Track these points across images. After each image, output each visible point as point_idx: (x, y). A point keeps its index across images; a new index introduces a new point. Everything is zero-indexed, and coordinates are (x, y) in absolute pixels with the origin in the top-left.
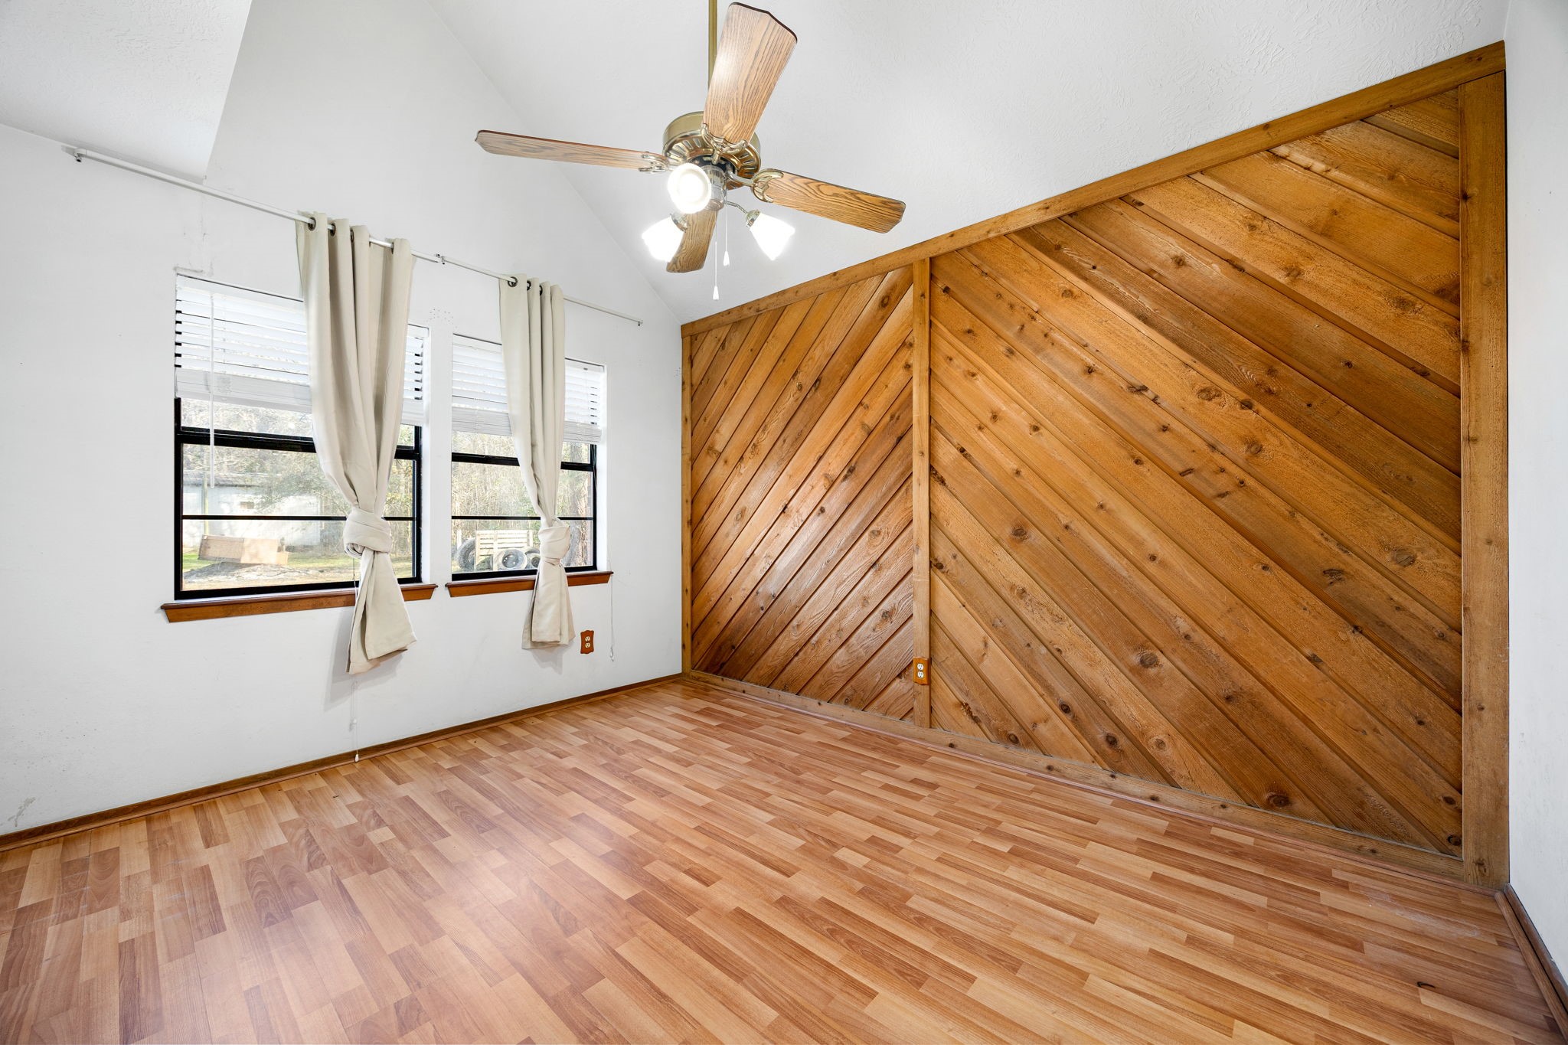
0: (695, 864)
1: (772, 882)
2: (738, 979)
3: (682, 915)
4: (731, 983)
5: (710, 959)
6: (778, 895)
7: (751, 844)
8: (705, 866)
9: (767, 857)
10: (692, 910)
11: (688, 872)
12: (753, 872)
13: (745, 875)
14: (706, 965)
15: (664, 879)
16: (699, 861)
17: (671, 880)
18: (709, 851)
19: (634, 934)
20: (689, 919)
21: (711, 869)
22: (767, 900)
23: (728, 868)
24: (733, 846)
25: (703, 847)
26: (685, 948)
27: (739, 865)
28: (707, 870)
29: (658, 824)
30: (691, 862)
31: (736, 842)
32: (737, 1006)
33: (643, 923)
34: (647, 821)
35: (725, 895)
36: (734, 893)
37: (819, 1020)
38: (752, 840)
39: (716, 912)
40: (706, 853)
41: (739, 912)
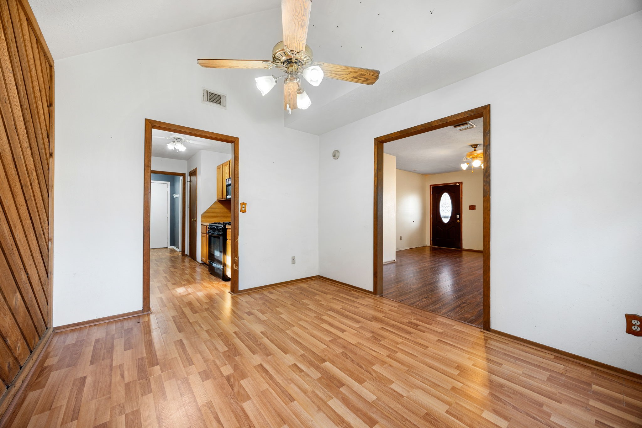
0: (298, 375)
1: (268, 362)
2: (293, 338)
3: (306, 354)
4: (294, 337)
5: (299, 342)
6: (269, 357)
7: (268, 383)
8: (294, 373)
9: (264, 375)
10: (302, 356)
11: (302, 371)
12: (274, 368)
13: (278, 366)
14: (300, 341)
15: (312, 369)
16: (296, 376)
17: (310, 368)
18: (290, 382)
19: (322, 350)
20: (304, 353)
21: (291, 371)
22: (275, 356)
23: (284, 371)
24: (277, 384)
25: (293, 385)
26: (306, 345)
27: (278, 371)
28: (293, 371)
29: (316, 408)
30: (300, 376)
31: (275, 386)
32: (295, 333)
33: (319, 353)
34: (324, 413)
35: (289, 359)
36: (285, 360)
37: (276, 329)
38: (265, 386)
39: (294, 354)
40: (292, 381)
41: (286, 353)
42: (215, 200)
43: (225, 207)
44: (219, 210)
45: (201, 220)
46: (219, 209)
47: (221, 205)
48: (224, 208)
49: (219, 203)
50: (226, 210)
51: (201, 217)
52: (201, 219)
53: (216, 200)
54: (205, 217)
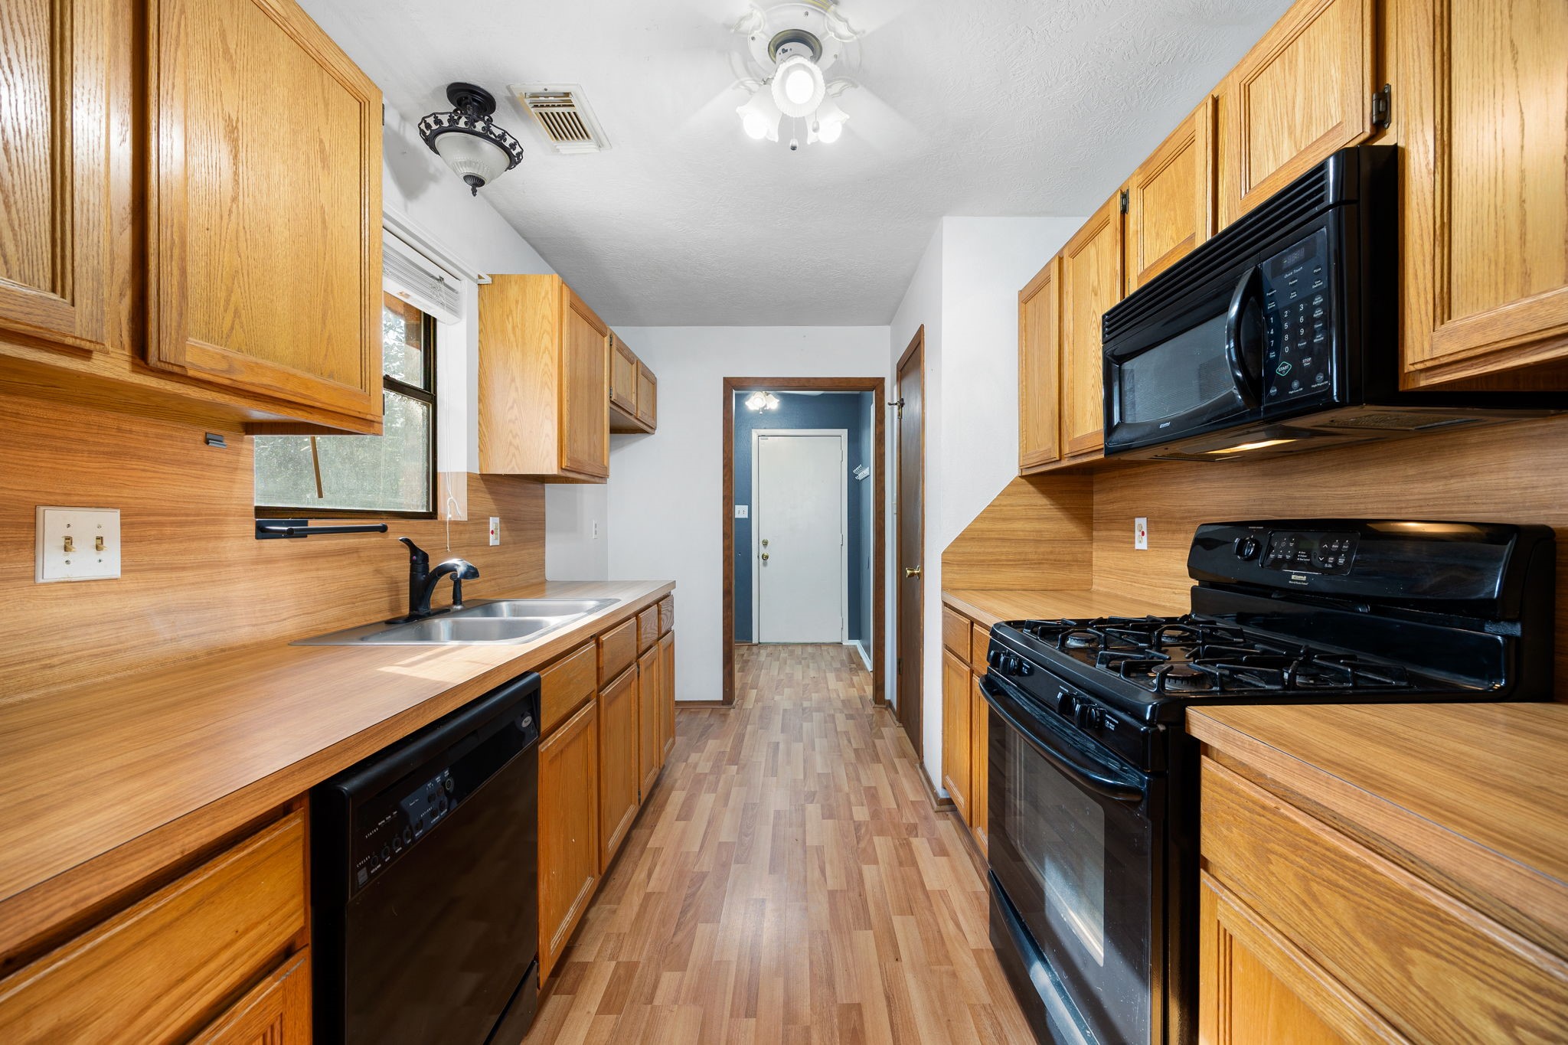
42: (1011, 471)
43: (1064, 508)
44: (1029, 526)
45: (943, 580)
46: (1028, 519)
47: (1041, 501)
48: (1058, 514)
49: (1031, 488)
50: (1068, 527)
51: (944, 563)
52: (943, 573)
53: (1016, 473)
54: (960, 564)
